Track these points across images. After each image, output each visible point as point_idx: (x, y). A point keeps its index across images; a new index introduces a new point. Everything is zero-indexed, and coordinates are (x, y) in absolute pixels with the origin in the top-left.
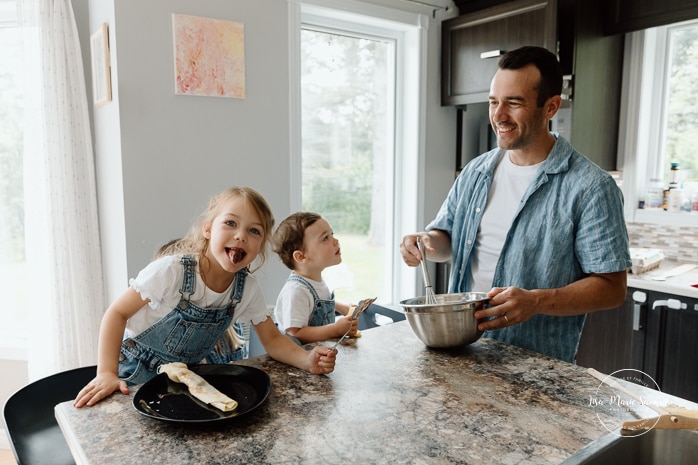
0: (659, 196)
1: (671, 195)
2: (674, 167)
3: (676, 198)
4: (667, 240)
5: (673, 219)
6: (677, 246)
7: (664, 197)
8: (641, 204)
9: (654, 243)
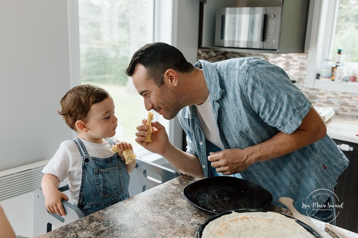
0: (329, 71)
1: (337, 71)
2: (339, 52)
3: (341, 73)
4: (333, 101)
5: (338, 87)
6: (339, 104)
7: (333, 71)
8: (318, 76)
9: (325, 102)
